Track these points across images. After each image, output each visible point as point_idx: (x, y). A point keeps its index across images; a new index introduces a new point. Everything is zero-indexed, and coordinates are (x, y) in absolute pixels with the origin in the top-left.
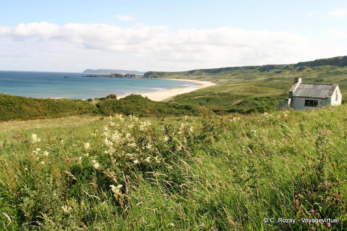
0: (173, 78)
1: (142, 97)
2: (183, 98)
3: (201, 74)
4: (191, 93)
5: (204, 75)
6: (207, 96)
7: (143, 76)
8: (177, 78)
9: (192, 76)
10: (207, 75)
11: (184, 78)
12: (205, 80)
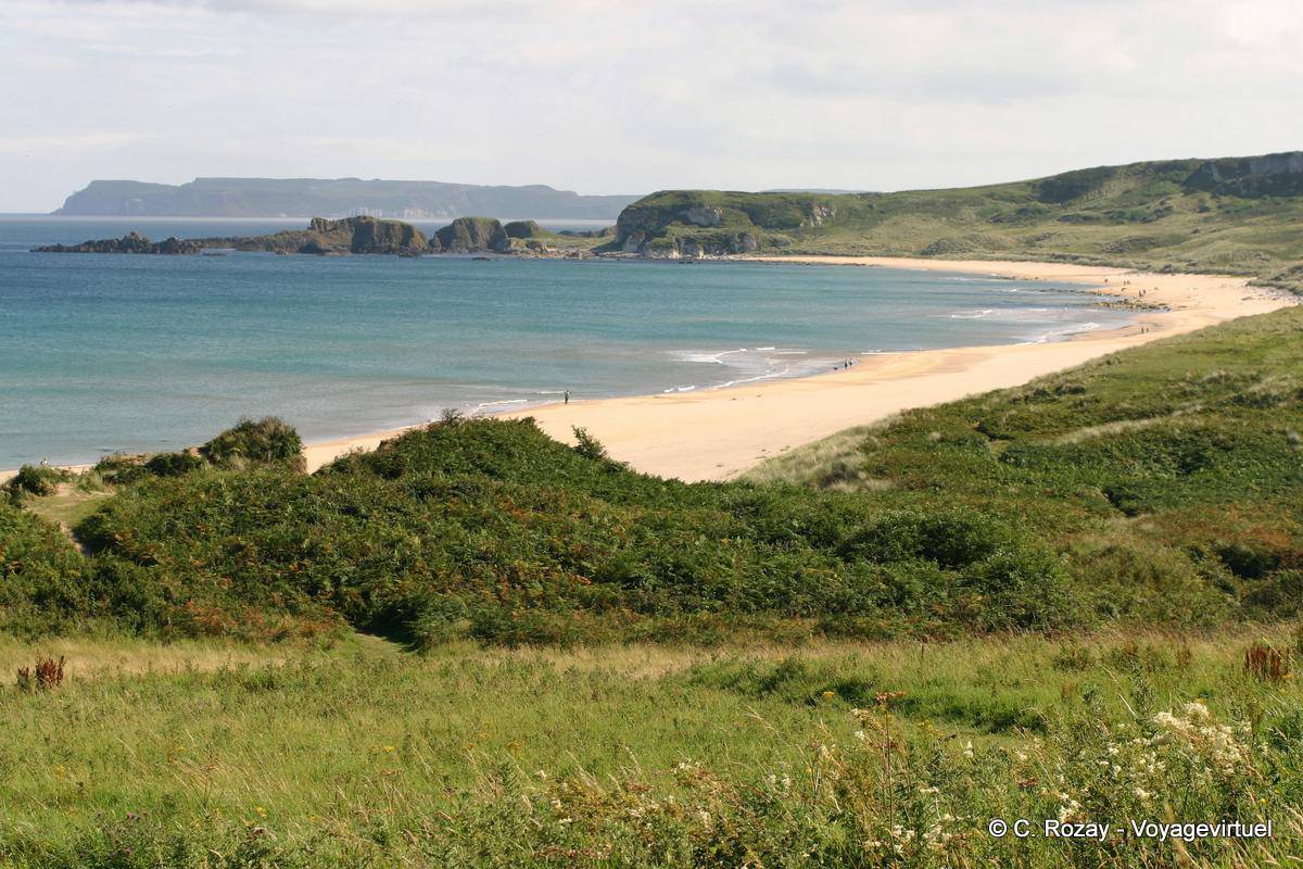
0: (889, 254)
1: (547, 442)
2: (959, 443)
3: (1155, 205)
4: (1037, 393)
5: (1182, 215)
6: (1184, 419)
7: (611, 238)
8: (926, 253)
9: (1066, 228)
10: (1206, 220)
11: (993, 249)
12: (1193, 268)
